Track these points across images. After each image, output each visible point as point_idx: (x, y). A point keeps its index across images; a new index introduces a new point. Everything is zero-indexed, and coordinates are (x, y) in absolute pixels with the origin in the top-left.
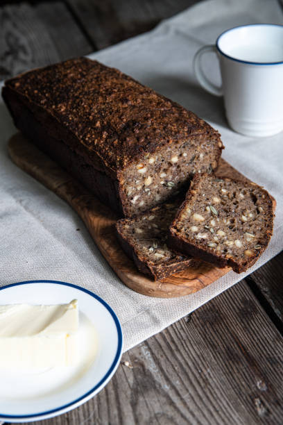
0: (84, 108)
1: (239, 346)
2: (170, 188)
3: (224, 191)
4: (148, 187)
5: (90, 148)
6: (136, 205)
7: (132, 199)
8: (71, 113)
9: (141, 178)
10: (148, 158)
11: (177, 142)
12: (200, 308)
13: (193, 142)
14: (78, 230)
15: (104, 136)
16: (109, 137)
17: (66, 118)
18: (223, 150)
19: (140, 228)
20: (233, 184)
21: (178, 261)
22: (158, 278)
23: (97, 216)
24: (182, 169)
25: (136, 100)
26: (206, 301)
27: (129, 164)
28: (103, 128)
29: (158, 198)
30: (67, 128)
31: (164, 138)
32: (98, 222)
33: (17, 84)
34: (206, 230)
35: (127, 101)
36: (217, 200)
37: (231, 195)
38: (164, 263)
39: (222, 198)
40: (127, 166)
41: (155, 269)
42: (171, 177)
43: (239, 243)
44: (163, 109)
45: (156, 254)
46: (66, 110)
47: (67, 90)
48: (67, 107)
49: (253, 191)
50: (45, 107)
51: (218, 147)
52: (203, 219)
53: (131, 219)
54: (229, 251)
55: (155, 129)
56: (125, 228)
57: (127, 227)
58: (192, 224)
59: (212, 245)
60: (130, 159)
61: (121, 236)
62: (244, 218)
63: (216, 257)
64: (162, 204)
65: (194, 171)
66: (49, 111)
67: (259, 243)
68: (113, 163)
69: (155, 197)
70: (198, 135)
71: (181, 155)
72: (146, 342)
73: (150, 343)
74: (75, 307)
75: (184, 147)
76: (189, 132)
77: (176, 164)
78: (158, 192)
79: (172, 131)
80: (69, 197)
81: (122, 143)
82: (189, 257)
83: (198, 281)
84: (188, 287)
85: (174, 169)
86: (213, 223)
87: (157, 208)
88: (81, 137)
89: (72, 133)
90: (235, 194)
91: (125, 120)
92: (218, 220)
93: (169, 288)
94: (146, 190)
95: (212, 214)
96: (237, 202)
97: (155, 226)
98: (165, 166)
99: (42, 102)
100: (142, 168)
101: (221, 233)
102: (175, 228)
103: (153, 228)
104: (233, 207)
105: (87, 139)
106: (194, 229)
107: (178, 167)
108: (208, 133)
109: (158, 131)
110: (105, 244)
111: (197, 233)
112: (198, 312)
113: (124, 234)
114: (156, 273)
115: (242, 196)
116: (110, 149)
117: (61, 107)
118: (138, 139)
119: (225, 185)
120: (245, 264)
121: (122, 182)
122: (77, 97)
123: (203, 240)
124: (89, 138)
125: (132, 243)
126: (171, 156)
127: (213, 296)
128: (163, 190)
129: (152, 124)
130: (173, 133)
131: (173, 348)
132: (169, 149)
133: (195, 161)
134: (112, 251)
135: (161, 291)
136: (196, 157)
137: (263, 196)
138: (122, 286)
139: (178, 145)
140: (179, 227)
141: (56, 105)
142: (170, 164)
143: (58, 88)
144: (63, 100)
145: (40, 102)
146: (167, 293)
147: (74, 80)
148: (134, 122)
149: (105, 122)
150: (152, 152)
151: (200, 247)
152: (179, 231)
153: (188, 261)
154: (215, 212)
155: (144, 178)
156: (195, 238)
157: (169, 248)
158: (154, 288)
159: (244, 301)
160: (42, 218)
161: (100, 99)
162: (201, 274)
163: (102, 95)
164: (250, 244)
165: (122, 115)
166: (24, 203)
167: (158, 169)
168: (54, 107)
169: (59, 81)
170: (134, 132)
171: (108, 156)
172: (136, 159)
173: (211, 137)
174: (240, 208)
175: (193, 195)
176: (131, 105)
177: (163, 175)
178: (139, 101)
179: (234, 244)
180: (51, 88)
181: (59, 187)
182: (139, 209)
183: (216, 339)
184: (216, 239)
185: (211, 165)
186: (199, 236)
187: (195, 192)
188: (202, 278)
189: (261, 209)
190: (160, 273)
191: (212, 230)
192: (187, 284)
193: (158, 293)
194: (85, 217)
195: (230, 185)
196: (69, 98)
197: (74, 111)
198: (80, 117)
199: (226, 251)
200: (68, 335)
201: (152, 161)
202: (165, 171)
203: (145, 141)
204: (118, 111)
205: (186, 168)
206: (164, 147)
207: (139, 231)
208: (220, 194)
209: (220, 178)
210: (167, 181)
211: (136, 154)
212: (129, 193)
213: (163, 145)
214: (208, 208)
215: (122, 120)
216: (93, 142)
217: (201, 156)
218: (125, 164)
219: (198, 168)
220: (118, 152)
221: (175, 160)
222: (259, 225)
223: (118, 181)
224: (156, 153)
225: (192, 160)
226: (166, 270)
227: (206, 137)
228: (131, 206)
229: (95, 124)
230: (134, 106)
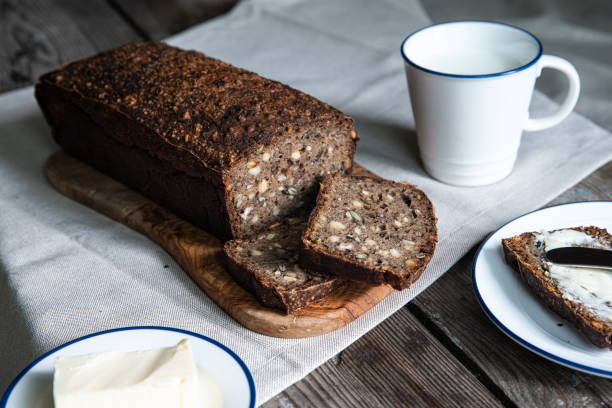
0: (164, 98)
1: (411, 386)
2: (292, 197)
3: (365, 193)
4: (263, 195)
5: (180, 146)
6: (248, 221)
7: (242, 212)
8: (145, 105)
9: (254, 181)
10: (262, 153)
11: (298, 131)
12: (351, 345)
13: (318, 131)
14: (166, 267)
15: (198, 129)
16: (205, 129)
17: (139, 112)
18: (358, 143)
19: (258, 249)
20: (377, 185)
21: (315, 283)
22: (291, 310)
23: (192, 244)
24: (306, 168)
25: (235, 82)
26: (360, 336)
27: (237, 161)
28: (195, 119)
29: (276, 211)
30: (142, 125)
31: (281, 125)
32: (194, 251)
33: (59, 78)
34: (349, 239)
35: (223, 83)
36: (358, 204)
37: (376, 198)
38: (298, 287)
39: (364, 201)
40: (234, 164)
41: (286, 296)
42: (292, 180)
43: (395, 253)
44: (273, 91)
45: (286, 279)
46: (138, 103)
47: (136, 78)
48: (138, 98)
49: (404, 191)
50: (107, 101)
51: (351, 138)
52: (343, 227)
53: (244, 239)
54: (384, 262)
55: (267, 115)
56: (237, 251)
57: (239, 249)
58: (331, 234)
59: (361, 256)
60: (238, 154)
61: (233, 261)
62: (398, 224)
63: (368, 270)
64: (283, 219)
65: (322, 172)
66: (114, 107)
67: (422, 251)
68: (216, 162)
69: (272, 211)
70: (324, 120)
71: (303, 150)
72: (284, 393)
73: (290, 394)
74: (186, 348)
75: (308, 138)
76: (313, 116)
77: (298, 162)
78: (276, 203)
79: (290, 116)
80: (147, 226)
81: (225, 136)
82: (332, 276)
83: (344, 310)
84: (333, 319)
85: (296, 169)
86: (357, 231)
87: (277, 224)
88: (165, 134)
89: (150, 131)
90: (380, 196)
91: (224, 107)
92: (364, 227)
93: (307, 321)
94: (261, 199)
95: (354, 220)
96: (386, 206)
97: (277, 245)
98: (284, 165)
99: (101, 96)
100: (255, 166)
101: (370, 242)
102: (309, 239)
103: (275, 249)
104: (381, 212)
105: (173, 136)
106: (334, 239)
107: (301, 166)
108: (338, 117)
109: (272, 117)
110: (209, 277)
111: (338, 244)
112: (351, 352)
113: (238, 259)
114: (288, 301)
115: (390, 198)
116: (209, 145)
117: (130, 100)
118: (246, 128)
119: (366, 186)
120: (408, 277)
121: (229, 187)
122: (152, 85)
123: (348, 251)
124: (176, 134)
125: (250, 267)
126: (291, 151)
128: (283, 200)
129: (263, 109)
130: (292, 118)
131: (323, 396)
132: (288, 141)
133: (322, 158)
134: (221, 285)
135: (296, 327)
136: (323, 153)
137: (419, 197)
139: (300, 135)
140: (313, 238)
141: (122, 97)
142: (290, 162)
143: (121, 78)
144: (132, 90)
145: (97, 97)
146: (305, 329)
147: (144, 65)
148: (238, 109)
149: (197, 113)
150: (267, 145)
151: (345, 259)
152: (314, 242)
153: (330, 282)
154: (358, 218)
155: (257, 182)
156: (336, 250)
157: (302, 268)
158: (286, 325)
159: (410, 332)
160: (111, 256)
161: (185, 84)
162: (348, 301)
163: (186, 79)
164: (410, 252)
165: (220, 101)
166: (82, 239)
167: (274, 168)
168: (119, 100)
169: (121, 68)
170: (238, 120)
171: (206, 154)
172: (246, 154)
173: (341, 123)
174: (390, 211)
175: (325, 200)
176: (229, 88)
177: (282, 178)
178: (240, 82)
179: (390, 254)
180: (111, 78)
181: (132, 213)
182: (252, 227)
183: (380, 380)
184: (364, 249)
185: (343, 163)
186: (343, 247)
187: (326, 196)
188: (350, 305)
189: (418, 212)
190: (293, 303)
191: (357, 239)
192: (331, 315)
193: (292, 331)
194: (176, 248)
195: (373, 186)
196: (139, 87)
197: (150, 102)
198: (160, 109)
199: (380, 262)
200: (183, 381)
201: (266, 157)
202: (284, 171)
203: (256, 130)
204: (212, 97)
205: (311, 168)
206: (282, 138)
207: (257, 253)
208: (361, 198)
209: (357, 178)
210: (287, 187)
211: (245, 148)
212: (238, 205)
213: (281, 134)
214: (348, 214)
215: (220, 107)
216: (184, 138)
217: (330, 150)
218: (232, 161)
219: (326, 169)
220: (220, 147)
221: (296, 156)
222: (418, 230)
223: (224, 186)
224: (271, 146)
225: (319, 156)
226: (302, 296)
227: (335, 123)
228: (241, 223)
229: (182, 116)
230: (234, 90)
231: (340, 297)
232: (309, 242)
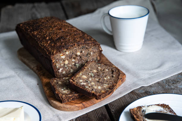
0: (44, 32)
2: (78, 67)
3: (99, 68)
4: (66, 65)
5: (43, 47)
6: (61, 73)
7: (59, 70)
8: (39, 34)
9: (63, 60)
10: (66, 52)
12: (81, 116)
13: (87, 47)
14: (38, 84)
15: (49, 42)
16: (50, 43)
17: (36, 36)
18: (102, 52)
19: (61, 82)
20: (105, 66)
21: (72, 94)
22: (64, 102)
23: (45, 78)
24: (83, 58)
25: (65, 29)
26: (85, 113)
27: (56, 53)
28: (49, 39)
29: (72, 71)
30: (35, 40)
31: (73, 43)
32: (45, 80)
33: (21, 25)
34: (86, 82)
35: (61, 29)
36: (95, 71)
37: (102, 70)
38: (66, 94)
39: (98, 70)
40: (55, 54)
41: (62, 97)
42: (77, 62)
43: (99, 88)
44: (76, 33)
45: (64, 91)
46: (37, 34)
47: (39, 26)
48: (37, 32)
49: (113, 69)
50: (29, 32)
51: (100, 50)
52: (86, 77)
53: (58, 78)
54: (94, 90)
57: (55, 81)
58: (81, 79)
59: (87, 87)
60: (57, 51)
62: (105, 79)
63: (87, 92)
66: (30, 34)
67: (109, 88)
68: (50, 53)
69: (70, 70)
70: (89, 43)
71: (81, 52)
74: (21, 108)
75: (83, 48)
76: (85, 42)
77: (79, 56)
78: (72, 68)
79: (77, 41)
80: (37, 71)
81: (55, 45)
82: (77, 92)
83: (82, 104)
84: (77, 107)
85: (79, 58)
86: (90, 79)
87: (71, 75)
88: (40, 43)
89: (37, 42)
90: (104, 70)
91: (58, 36)
92: (93, 78)
93: (68, 106)
94: (66, 66)
95: (91, 76)
96: (104, 72)
97: (68, 81)
98: (74, 56)
99: (29, 31)
100: (63, 55)
101: (93, 83)
102: (73, 80)
103: (66, 82)
104: (102, 74)
105: (42, 44)
107: (81, 57)
108: (94, 43)
109: (71, 41)
110: (46, 89)
111: (81, 82)
112: (80, 118)
113: (53, 84)
114: (63, 99)
115: (107, 70)
116: (50, 47)
117: (35, 32)
118: (62, 43)
119: (101, 66)
120: (100, 96)
121: (54, 61)
122: (42, 29)
123: (84, 85)
124: (43, 43)
125: (55, 87)
126: (76, 52)
127: (88, 112)
128: (74, 67)
129: (69, 38)
132: (75, 49)
134: (48, 91)
135: (65, 107)
136: (89, 54)
137: (117, 71)
138: (50, 106)
139: (80, 47)
140: (74, 80)
141: (34, 32)
142: (76, 55)
143: (36, 26)
144: (36, 30)
145: (27, 31)
146: (68, 108)
147: (43, 23)
148: (62, 37)
149: (50, 37)
150: (67, 49)
151: (81, 88)
153: (77, 94)
154: (93, 75)
155: (64, 61)
156: (80, 84)
157: (70, 89)
158: (62, 106)
159: (102, 114)
160: (24, 79)
161: (51, 29)
162: (84, 101)
163: (52, 27)
164: (105, 88)
165: (58, 34)
166: (18, 73)
167: (71, 57)
168: (32, 32)
169: (37, 23)
170: (60, 41)
171: (48, 50)
173: (95, 45)
174: (105, 74)
175: (85, 69)
177: (73, 60)
178: (67, 29)
179: (97, 88)
180: (33, 26)
181: (34, 67)
182: (63, 75)
184: (90, 85)
185: (97, 58)
186: (82, 84)
188: (84, 103)
189: (114, 76)
190: (64, 99)
191: (89, 82)
192: (77, 105)
193: (63, 108)
195: (103, 66)
196: (39, 29)
198: (42, 36)
199: (93, 90)
200: (15, 119)
201: (67, 53)
202: (74, 58)
203: (64, 44)
204: (56, 33)
205: (84, 58)
206: (73, 48)
207: (60, 83)
208: (97, 69)
209: (99, 63)
210: (75, 63)
211: (59, 50)
212: (57, 67)
213: (72, 46)
214: (90, 74)
216: (44, 45)
217: (91, 53)
218: (54, 53)
219: (90, 59)
220: (53, 48)
221: (79, 54)
222: (111, 81)
223: (52, 61)
224: (69, 50)
225: (87, 55)
226: (67, 98)
227: (93, 45)
228: (59, 73)
229: (46, 38)
230: (64, 32)
231: (82, 100)
232: (72, 81)
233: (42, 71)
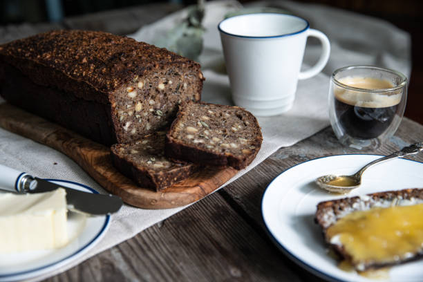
0: (69, 51)
2: (159, 117)
3: (210, 112)
4: (139, 113)
5: (80, 79)
6: (129, 132)
7: (124, 125)
8: (57, 58)
9: (132, 102)
10: (137, 82)
11: (162, 68)
13: (177, 70)
15: (91, 67)
16: (97, 67)
17: (52, 62)
18: (204, 82)
19: (136, 150)
20: (218, 108)
21: (177, 167)
22: (160, 188)
23: (90, 151)
24: (169, 97)
27: (120, 85)
28: (90, 62)
30: (54, 69)
31: (151, 63)
32: (91, 154)
34: (200, 137)
35: (110, 41)
36: (206, 118)
37: (218, 115)
38: (164, 170)
39: (210, 117)
40: (117, 88)
41: (156, 176)
42: (159, 104)
43: (234, 145)
45: (157, 166)
46: (52, 57)
47: (51, 42)
48: (52, 54)
49: (236, 111)
50: (30, 58)
51: (199, 78)
52: (197, 130)
53: (126, 144)
54: (227, 150)
55: (140, 57)
56: (121, 151)
57: (122, 149)
58: (187, 134)
59: (210, 147)
60: (120, 81)
61: (118, 156)
62: (234, 129)
63: (216, 155)
64: (153, 132)
65: (180, 101)
66: (35, 60)
67: (252, 145)
68: (105, 87)
69: (146, 126)
70: (181, 63)
71: (166, 83)
75: (169, 74)
76: (173, 59)
77: (163, 91)
78: (148, 120)
79: (156, 58)
80: (59, 143)
81: (111, 69)
82: (189, 162)
83: (199, 187)
84: (190, 194)
85: (161, 96)
86: (206, 133)
87: (150, 135)
88: (69, 73)
89: (60, 72)
90: (221, 115)
91: (110, 54)
92: (211, 130)
93: (172, 196)
94: (137, 116)
95: (203, 126)
96: (225, 119)
97: (149, 147)
98: (153, 92)
99: (27, 55)
100: (132, 91)
101: (216, 139)
103: (148, 149)
104: (222, 122)
105: (75, 73)
106: (190, 137)
107: (165, 95)
108: (190, 62)
109: (143, 58)
110: (101, 170)
111: (193, 140)
113: (121, 155)
114: (157, 181)
115: (227, 115)
116: (99, 77)
117: (46, 55)
118: (126, 64)
119: (210, 108)
120: (245, 160)
121: (114, 105)
122: (61, 46)
123: (200, 144)
124: (77, 72)
125: (129, 160)
126: (158, 82)
128: (153, 119)
129: (137, 54)
130: (158, 59)
132: (156, 75)
133: (180, 90)
134: (109, 174)
135: (163, 200)
136: (180, 87)
137: (247, 115)
139: (164, 72)
140: (175, 136)
141: (41, 55)
142: (157, 90)
143: (41, 44)
144: (47, 50)
145: (24, 56)
146: (170, 201)
147: (57, 36)
148: (120, 54)
149: (92, 58)
150: (141, 76)
151: (199, 149)
153: (188, 167)
154: (206, 125)
155: (134, 103)
156: (192, 143)
157: (167, 159)
158: (157, 198)
161: (84, 43)
162: (202, 181)
163: (85, 40)
164: (245, 145)
165: (108, 50)
167: (146, 94)
168: (39, 56)
170: (120, 60)
171: (97, 82)
172: (126, 81)
173: (192, 66)
174: (228, 122)
175: (183, 115)
176: (115, 44)
177: (152, 102)
179: (230, 146)
180: (34, 44)
181: (48, 136)
182: (132, 137)
184: (212, 143)
185: (194, 96)
186: (196, 141)
187: (183, 113)
188: (203, 184)
189: (247, 123)
190: (161, 182)
191: (207, 137)
192: (189, 191)
193: (161, 203)
194: (78, 154)
195: (215, 108)
196: (53, 48)
197: (60, 55)
198: (66, 59)
199: (223, 150)
201: (140, 85)
202: (153, 98)
203: (133, 66)
204: (103, 48)
205: (172, 97)
206: (151, 72)
207: (134, 152)
208: (208, 115)
209: (204, 104)
210: (156, 109)
211: (125, 79)
212: (121, 118)
213: (150, 69)
214: (199, 123)
215: (108, 54)
216: (82, 74)
217: (185, 85)
218: (116, 85)
219: (183, 98)
220: (107, 77)
221: (161, 87)
222: (249, 133)
223: (110, 103)
224: (144, 77)
225: (177, 89)
226: (167, 177)
227: (188, 66)
228: (123, 133)
229: (81, 61)
230: (118, 44)
232: (172, 138)
233: (72, 140)
